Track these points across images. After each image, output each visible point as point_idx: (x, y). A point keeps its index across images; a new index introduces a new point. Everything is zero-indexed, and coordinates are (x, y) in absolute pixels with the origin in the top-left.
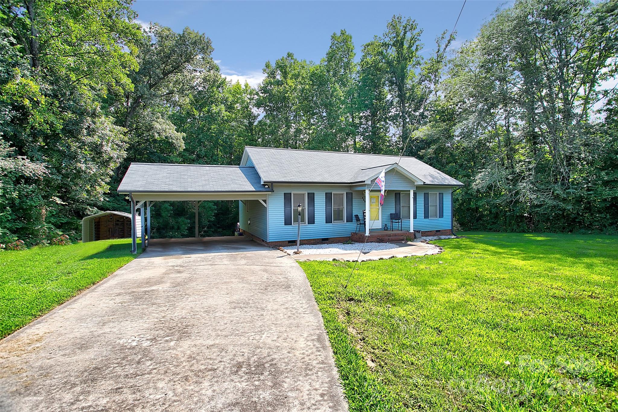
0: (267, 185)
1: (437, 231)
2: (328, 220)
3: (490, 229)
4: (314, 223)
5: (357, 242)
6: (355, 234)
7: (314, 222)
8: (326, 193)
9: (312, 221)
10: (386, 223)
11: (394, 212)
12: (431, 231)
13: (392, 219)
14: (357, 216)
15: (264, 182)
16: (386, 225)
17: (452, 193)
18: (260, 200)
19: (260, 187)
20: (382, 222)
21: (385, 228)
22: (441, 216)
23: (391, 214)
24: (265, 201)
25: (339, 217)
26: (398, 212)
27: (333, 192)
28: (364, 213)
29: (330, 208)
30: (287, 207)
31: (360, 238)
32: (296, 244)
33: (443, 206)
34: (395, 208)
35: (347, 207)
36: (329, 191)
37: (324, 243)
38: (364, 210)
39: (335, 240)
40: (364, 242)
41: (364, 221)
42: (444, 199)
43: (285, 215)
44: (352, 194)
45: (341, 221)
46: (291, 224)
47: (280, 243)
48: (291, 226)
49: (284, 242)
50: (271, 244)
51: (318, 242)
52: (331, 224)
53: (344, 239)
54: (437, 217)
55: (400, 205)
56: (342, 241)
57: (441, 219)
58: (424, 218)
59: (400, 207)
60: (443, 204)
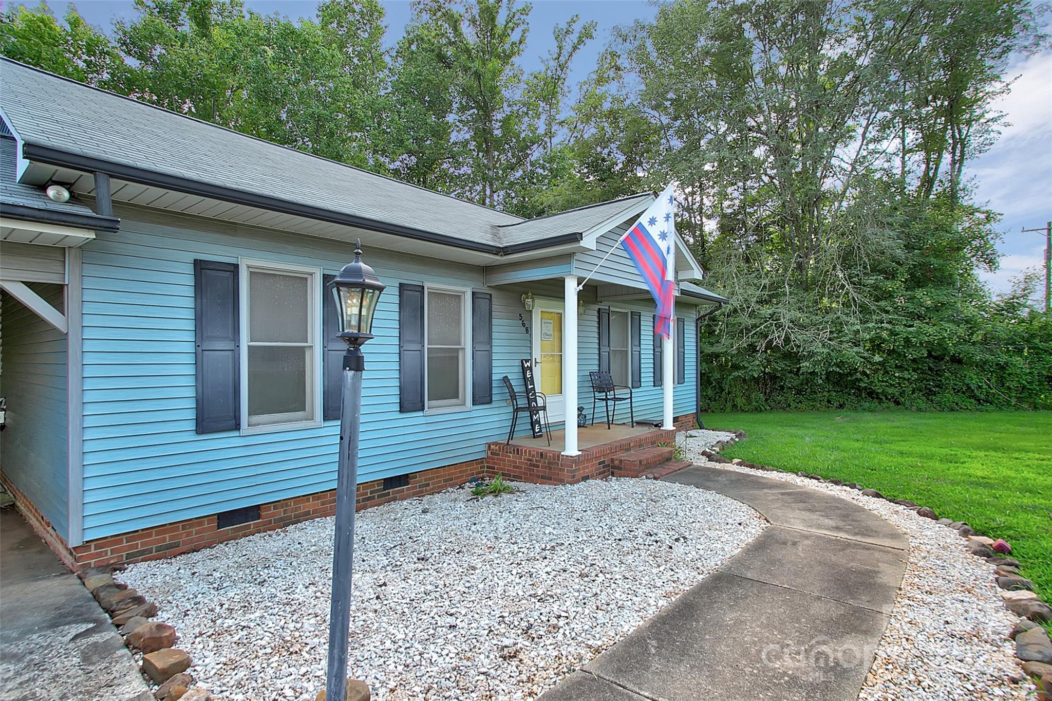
2: (411, 401)
6: (506, 448)
8: (400, 285)
11: (597, 368)
13: (595, 388)
14: (506, 379)
16: (581, 409)
17: (697, 320)
18: (6, 286)
21: (580, 419)
22: (681, 378)
23: (592, 374)
26: (605, 367)
27: (427, 285)
28: (524, 370)
29: (418, 347)
30: (211, 338)
31: (534, 466)
32: (264, 524)
33: (684, 353)
34: (599, 354)
35: (473, 348)
36: (412, 278)
37: (394, 499)
38: (527, 361)
39: (433, 478)
40: (556, 480)
41: (528, 397)
42: (686, 335)
43: (200, 375)
44: (490, 300)
45: (454, 401)
46: (237, 427)
47: (165, 532)
48: (236, 433)
49: (191, 526)
50: (99, 555)
51: (369, 499)
52: (421, 414)
53: (464, 472)
54: (674, 382)
55: (609, 345)
56: (458, 478)
57: (680, 387)
58: (654, 386)
59: (609, 353)
60: (684, 347)
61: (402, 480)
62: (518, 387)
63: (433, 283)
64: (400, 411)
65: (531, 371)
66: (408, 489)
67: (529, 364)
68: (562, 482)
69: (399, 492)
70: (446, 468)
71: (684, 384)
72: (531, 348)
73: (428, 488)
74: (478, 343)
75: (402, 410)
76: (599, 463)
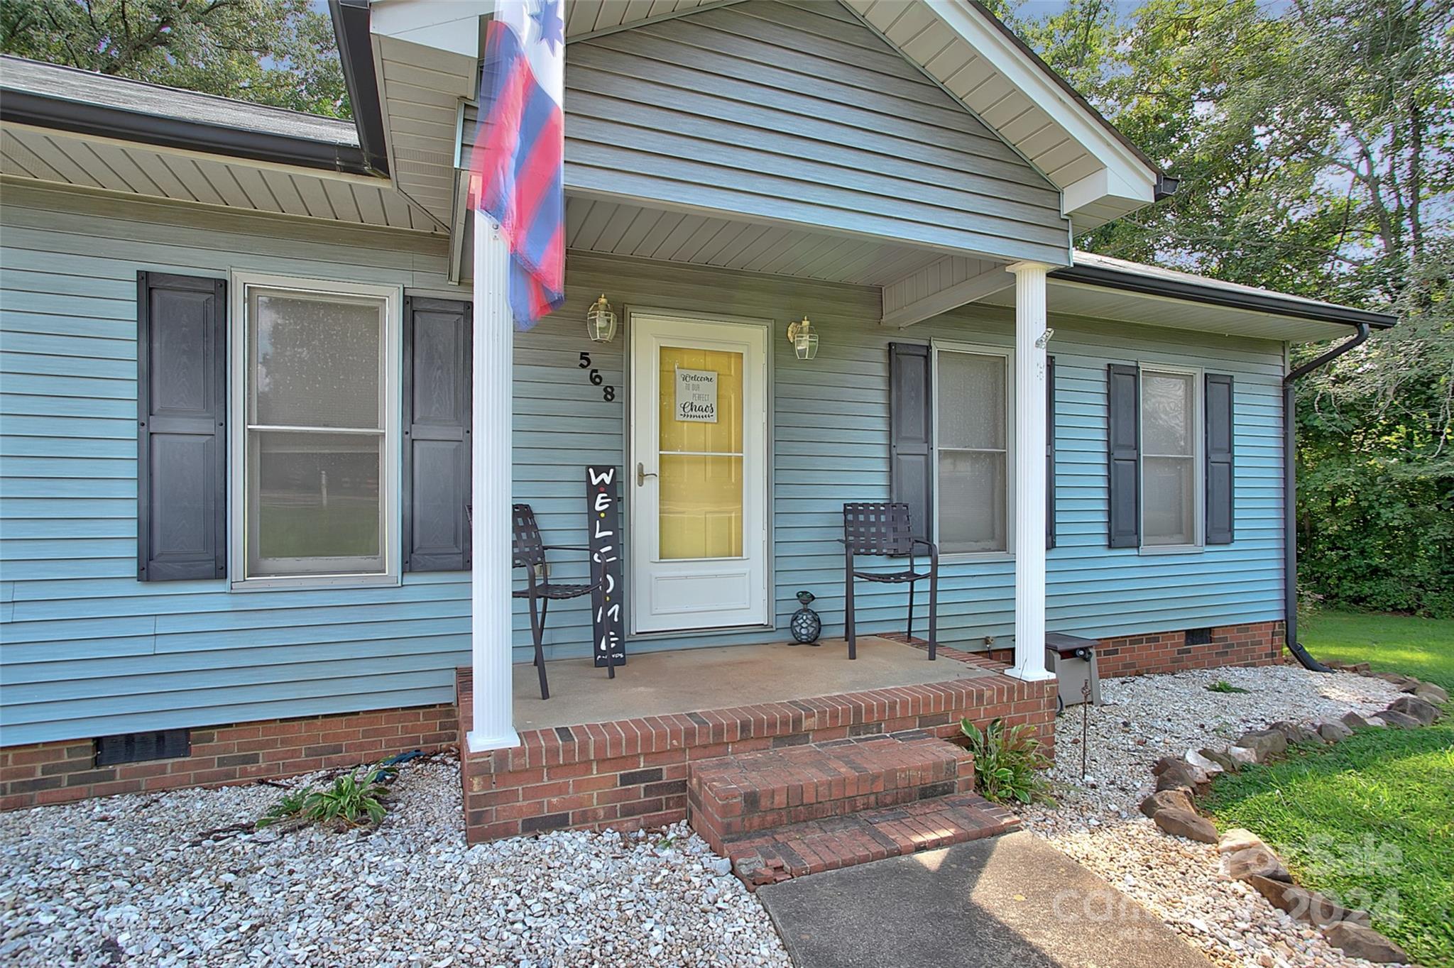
1: (1195, 636)
2: (177, 557)
3: (1358, 600)
8: (145, 277)
10: (809, 581)
11: (878, 495)
12: (1153, 638)
13: (854, 546)
14: (519, 515)
16: (808, 597)
20: (771, 572)
22: (1221, 529)
23: (850, 509)
26: (910, 492)
27: (240, 280)
28: (591, 492)
33: (1231, 464)
34: (892, 459)
35: (405, 433)
37: (130, 790)
38: (601, 470)
42: (1236, 420)
44: (468, 317)
51: (37, 785)
52: (215, 586)
53: (377, 732)
54: (1190, 540)
55: (928, 439)
56: (361, 747)
57: (1216, 554)
58: (1110, 546)
59: (928, 458)
60: (1231, 450)
61: (168, 743)
64: (143, 579)
66: (182, 767)
67: (608, 477)
69: (147, 772)
70: (319, 722)
71: (1232, 547)
72: (624, 438)
73: (251, 768)
74: (425, 422)
75: (146, 573)
76: (626, 780)
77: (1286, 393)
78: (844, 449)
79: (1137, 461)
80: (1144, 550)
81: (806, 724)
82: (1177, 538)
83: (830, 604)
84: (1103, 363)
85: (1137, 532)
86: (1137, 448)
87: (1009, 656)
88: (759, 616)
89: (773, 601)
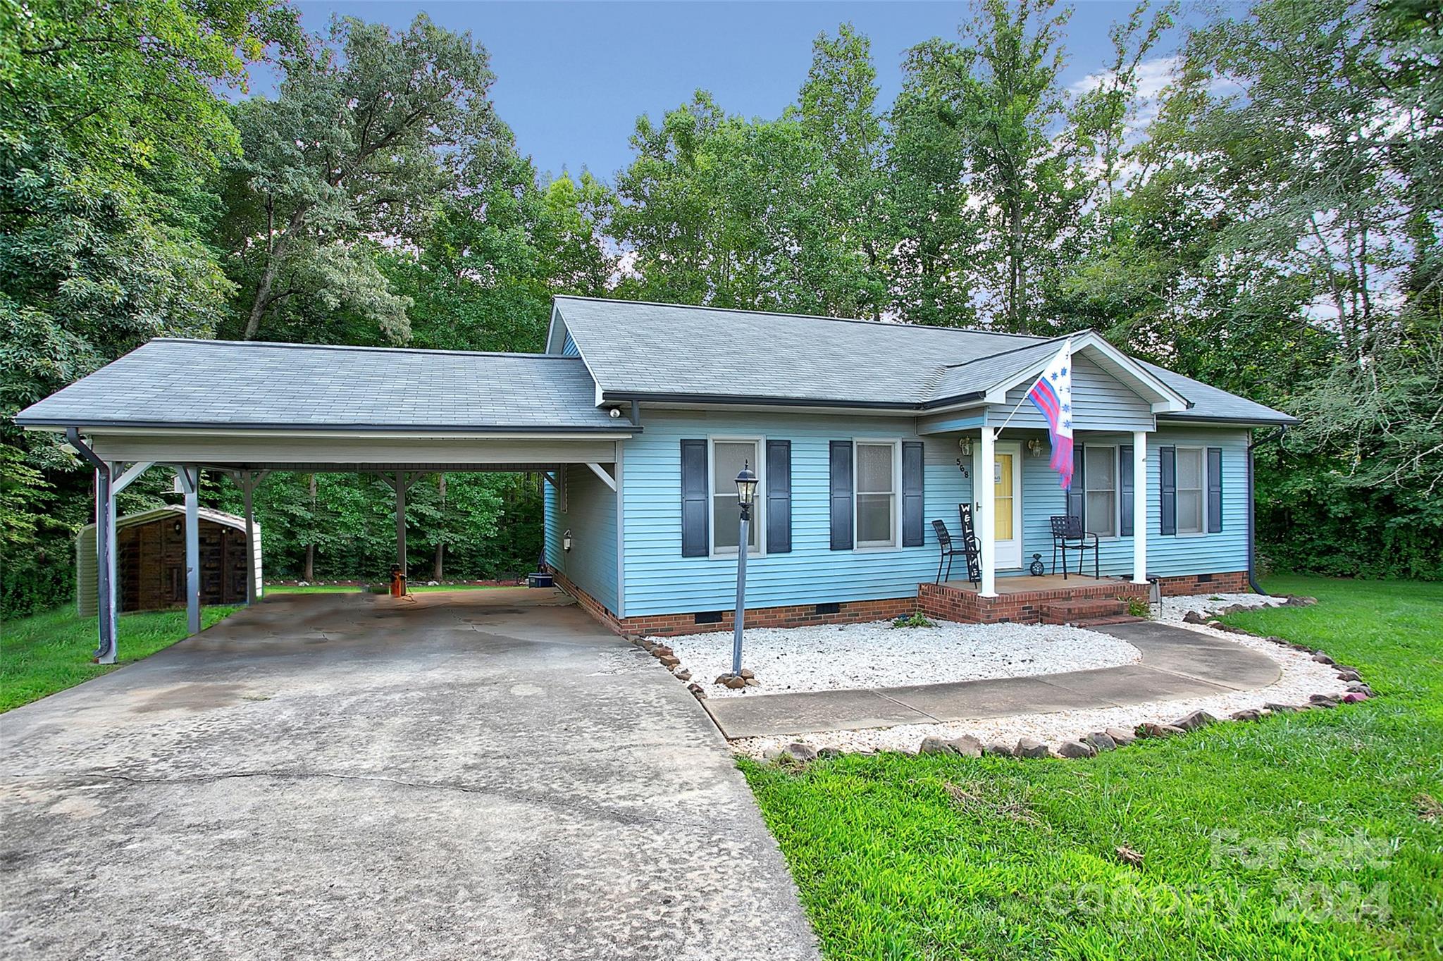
0: (616, 407)
1: (1203, 578)
2: (840, 541)
4: (790, 550)
5: (943, 617)
6: (934, 588)
7: (790, 544)
8: (831, 442)
9: (780, 541)
10: (1036, 550)
11: (1063, 513)
12: (1182, 578)
13: (1056, 535)
14: (938, 524)
15: (606, 395)
16: (1037, 557)
17: (1250, 448)
18: (591, 466)
19: (592, 415)
20: (1023, 546)
21: (1035, 568)
22: (1216, 525)
23: (1054, 519)
24: (610, 468)
25: (876, 529)
26: (1076, 512)
27: (855, 440)
28: (962, 515)
29: (848, 494)
30: (691, 492)
31: (956, 605)
32: (724, 625)
33: (1221, 493)
34: (1068, 497)
35: (903, 494)
36: (841, 436)
37: (826, 623)
38: (965, 505)
39: (862, 610)
40: (974, 619)
41: (965, 541)
42: (1223, 465)
43: (684, 518)
44: (923, 448)
45: (884, 542)
46: (707, 555)
47: (665, 620)
48: (706, 559)
49: (680, 619)
50: (632, 627)
51: (803, 619)
52: (850, 552)
53: (894, 607)
54: (1201, 531)
55: (1083, 487)
56: (888, 612)
57: (1214, 537)
58: (1162, 534)
59: (1083, 495)
60: (1221, 486)
61: (833, 608)
62: (953, 529)
63: (861, 438)
64: (831, 549)
65: (970, 515)
66: (838, 616)
67: (968, 508)
68: (978, 621)
69: (830, 617)
71: (1222, 533)
72: (972, 492)
74: (910, 489)
75: (833, 548)
76: (1024, 608)
77: (1249, 454)
78: (1039, 488)
79: (1174, 493)
80: (1178, 535)
81: (1072, 594)
82: (1195, 529)
83: (1047, 559)
84: (1158, 447)
85: (1175, 527)
86: (1175, 486)
87: (1131, 577)
88: (1018, 564)
89: (1024, 558)
